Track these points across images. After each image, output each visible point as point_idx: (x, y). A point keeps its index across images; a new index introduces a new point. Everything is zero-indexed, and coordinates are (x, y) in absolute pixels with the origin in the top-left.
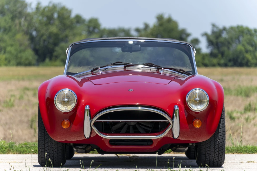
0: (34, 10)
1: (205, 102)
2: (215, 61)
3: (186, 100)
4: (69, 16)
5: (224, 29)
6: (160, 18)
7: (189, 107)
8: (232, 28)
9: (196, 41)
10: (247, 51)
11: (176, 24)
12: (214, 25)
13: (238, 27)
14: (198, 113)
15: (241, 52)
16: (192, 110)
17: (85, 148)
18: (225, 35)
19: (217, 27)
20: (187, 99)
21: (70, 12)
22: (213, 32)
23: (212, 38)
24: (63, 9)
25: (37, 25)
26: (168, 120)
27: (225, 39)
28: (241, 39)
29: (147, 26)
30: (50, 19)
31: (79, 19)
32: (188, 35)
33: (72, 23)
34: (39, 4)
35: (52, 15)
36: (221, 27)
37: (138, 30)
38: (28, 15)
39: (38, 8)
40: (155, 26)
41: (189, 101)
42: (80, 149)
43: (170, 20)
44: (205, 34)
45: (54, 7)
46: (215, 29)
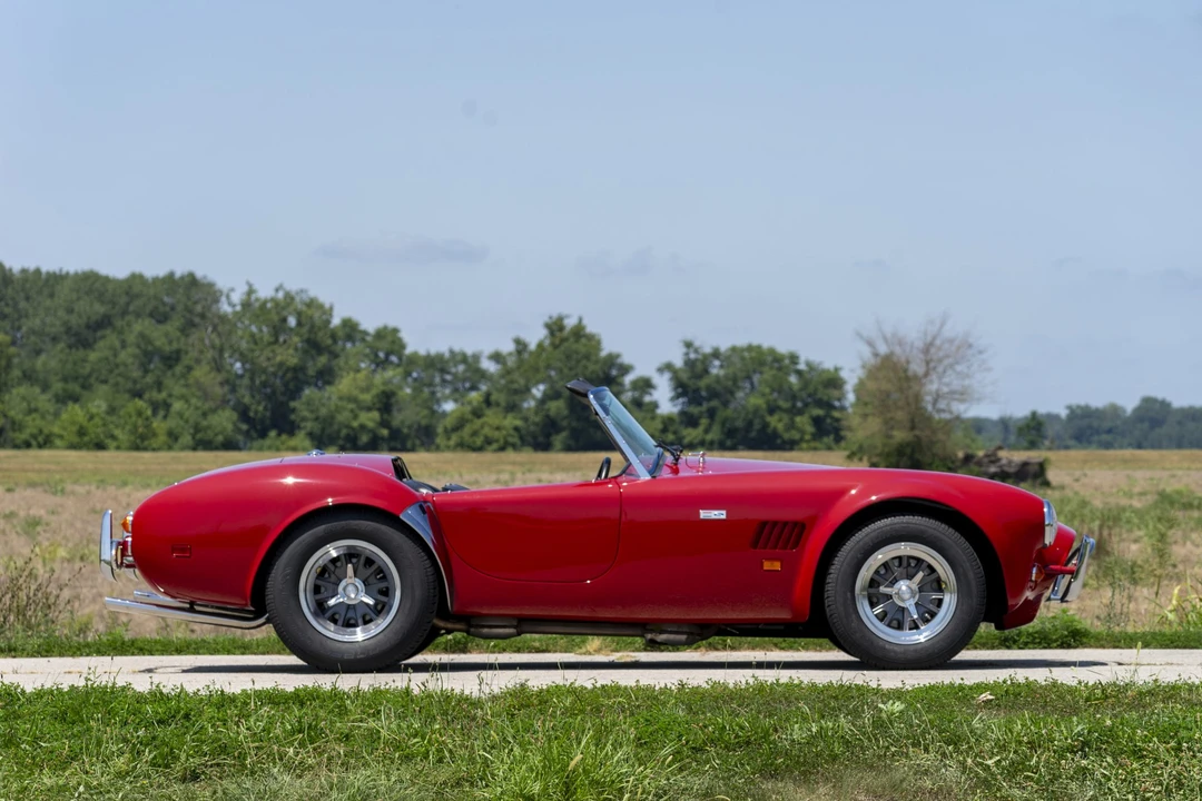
0: (238, 308)
2: (691, 434)
4: (328, 322)
5: (716, 354)
6: (555, 327)
8: (734, 351)
9: (645, 385)
10: (772, 410)
11: (594, 342)
12: (688, 345)
13: (750, 348)
15: (756, 410)
18: (716, 369)
19: (696, 351)
21: (328, 313)
22: (689, 364)
23: (684, 376)
24: (312, 304)
25: (244, 345)
27: (717, 376)
28: (756, 378)
29: (521, 345)
30: (279, 328)
31: (351, 330)
32: (625, 369)
33: (334, 336)
34: (251, 291)
35: (284, 320)
36: (708, 350)
37: (497, 357)
38: (223, 318)
39: (246, 305)
40: (540, 346)
43: (579, 332)
44: (668, 367)
45: (289, 298)
46: (692, 356)
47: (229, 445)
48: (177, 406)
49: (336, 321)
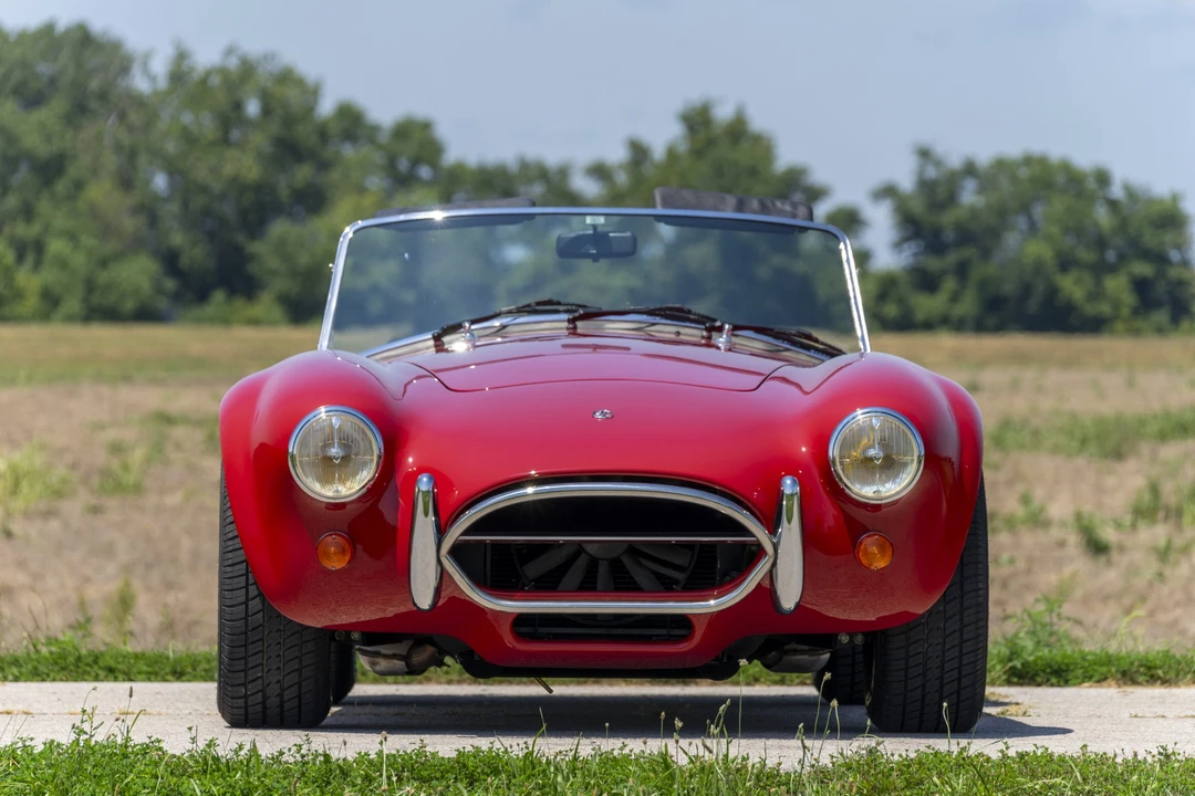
0: (162, 84)
1: (905, 465)
2: (926, 305)
3: (830, 454)
4: (310, 110)
5: (970, 169)
6: (697, 120)
7: (840, 484)
8: (1001, 165)
9: (849, 221)
10: (1066, 264)
11: (762, 147)
12: (925, 154)
13: (1028, 161)
14: (877, 508)
15: (1038, 267)
16: (854, 496)
17: (408, 652)
18: (969, 196)
19: (938, 163)
20: (834, 451)
21: (313, 93)
22: (926, 186)
23: (918, 207)
24: (287, 77)
25: (171, 147)
26: (753, 536)
27: (974, 213)
28: (1039, 211)
29: (639, 152)
30: (231, 117)
31: (351, 122)
32: (815, 194)
33: (323, 133)
34: (181, 56)
35: (238, 106)
36: (955, 161)
37: (600, 171)
38: (139, 101)
39: (178, 76)
40: (671, 153)
41: (841, 458)
42: (386, 657)
43: (738, 130)
44: (888, 192)
45: (247, 69)
46: (931, 173)
47: (146, 315)
48: (56, 246)
49: (326, 107)
